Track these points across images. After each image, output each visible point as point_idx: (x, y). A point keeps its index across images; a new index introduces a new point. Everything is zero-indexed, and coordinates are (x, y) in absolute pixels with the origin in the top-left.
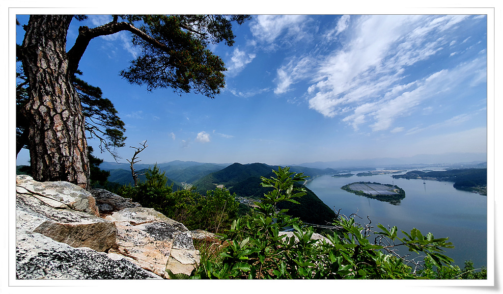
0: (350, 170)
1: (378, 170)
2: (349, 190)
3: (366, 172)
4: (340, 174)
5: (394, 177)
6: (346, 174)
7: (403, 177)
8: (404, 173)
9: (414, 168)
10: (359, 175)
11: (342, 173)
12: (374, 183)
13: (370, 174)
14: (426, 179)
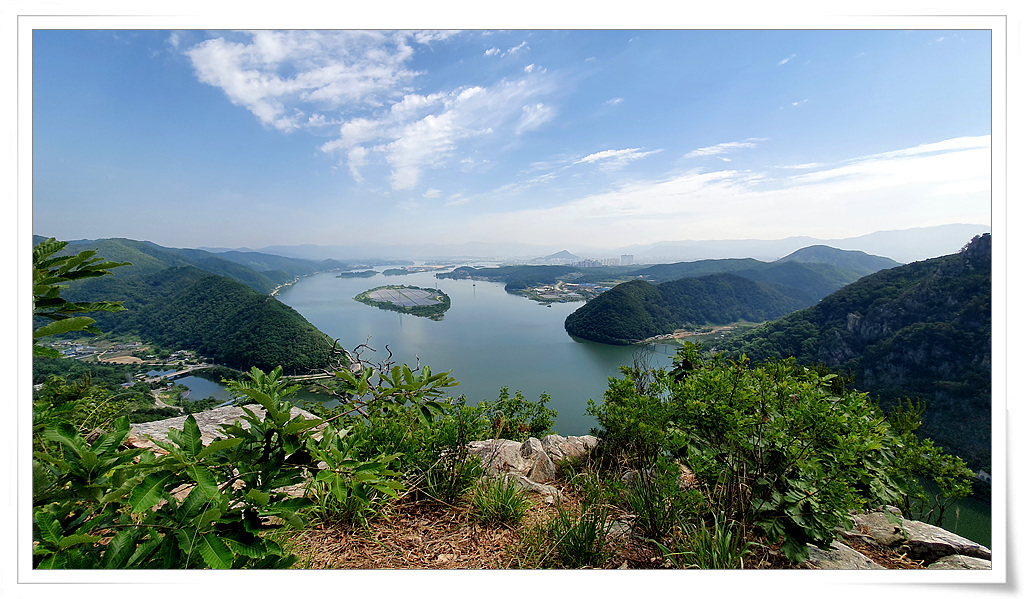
0: (371, 264)
1: (417, 264)
2: (368, 301)
3: (399, 268)
4: (354, 271)
5: (438, 276)
6: (364, 271)
7: (449, 275)
8: (451, 270)
9: (463, 262)
10: (387, 273)
11: (356, 268)
12: (410, 287)
13: (404, 272)
14: (477, 279)
